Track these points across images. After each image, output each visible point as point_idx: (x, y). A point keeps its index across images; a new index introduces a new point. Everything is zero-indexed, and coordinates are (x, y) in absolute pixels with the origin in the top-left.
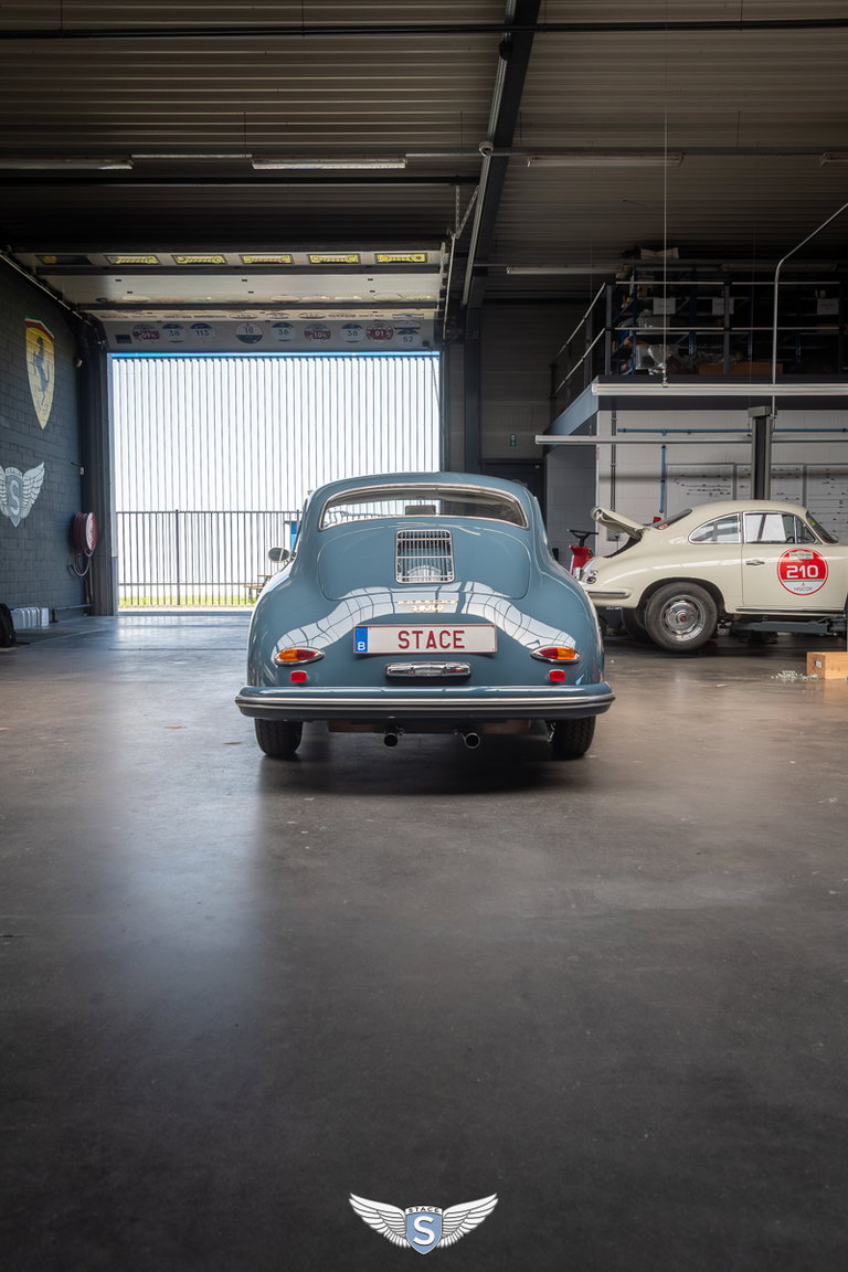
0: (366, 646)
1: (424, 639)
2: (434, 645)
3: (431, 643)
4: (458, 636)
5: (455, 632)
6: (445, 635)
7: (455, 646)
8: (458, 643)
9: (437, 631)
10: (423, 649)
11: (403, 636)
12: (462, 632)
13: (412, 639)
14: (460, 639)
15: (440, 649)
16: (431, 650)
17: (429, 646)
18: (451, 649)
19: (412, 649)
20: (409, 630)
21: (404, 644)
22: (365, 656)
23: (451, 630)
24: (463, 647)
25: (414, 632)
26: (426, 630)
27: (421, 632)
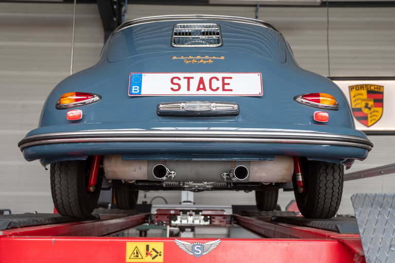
0: (140, 89)
1: (194, 83)
2: (204, 89)
3: (201, 86)
4: (226, 81)
5: (223, 78)
6: (214, 81)
7: (224, 90)
8: (226, 87)
9: (206, 77)
10: (193, 91)
11: (175, 81)
12: (231, 78)
13: (184, 83)
14: (229, 84)
15: (209, 92)
16: (201, 92)
17: (199, 89)
18: (220, 92)
19: (183, 91)
20: (181, 75)
21: (176, 87)
22: (139, 97)
23: (220, 76)
24: (231, 90)
25: (185, 78)
26: (197, 76)
27: (193, 78)
